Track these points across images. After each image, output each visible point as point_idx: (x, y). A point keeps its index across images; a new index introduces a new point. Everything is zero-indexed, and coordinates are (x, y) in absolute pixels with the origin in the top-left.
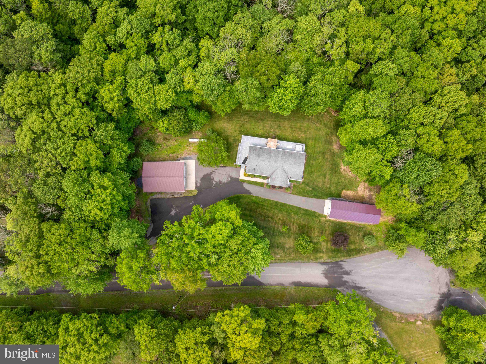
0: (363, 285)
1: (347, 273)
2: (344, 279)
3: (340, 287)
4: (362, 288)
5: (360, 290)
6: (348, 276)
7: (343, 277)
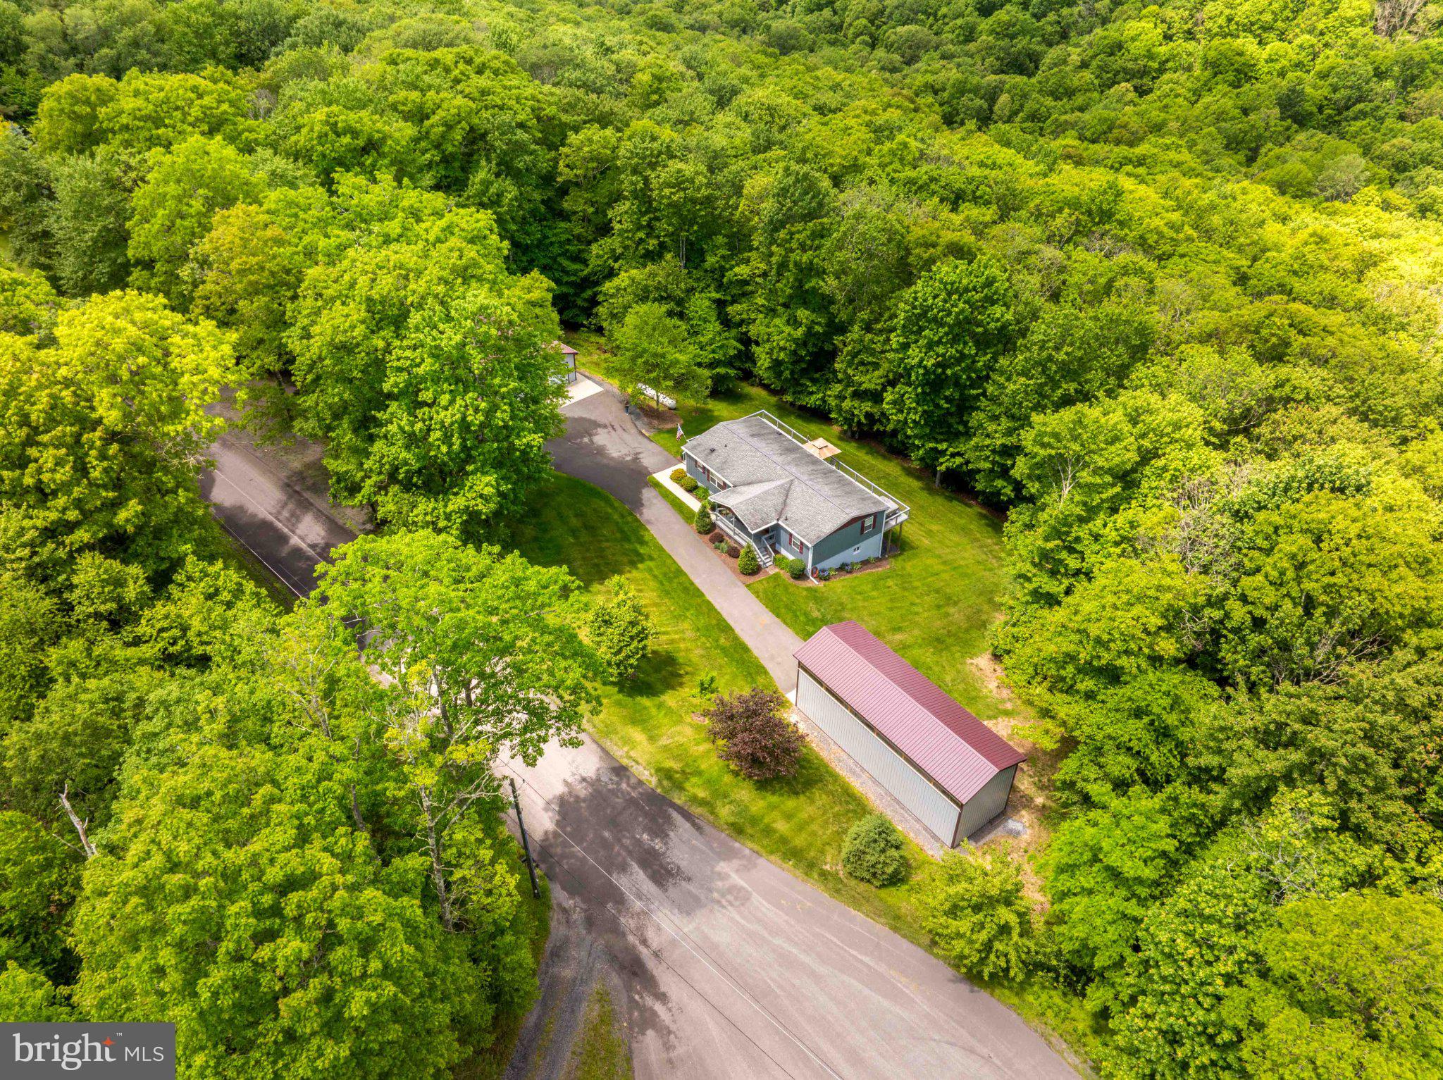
0: (667, 982)
1: (661, 873)
2: (622, 882)
3: (572, 893)
4: (650, 984)
5: (629, 989)
6: (648, 886)
7: (623, 868)
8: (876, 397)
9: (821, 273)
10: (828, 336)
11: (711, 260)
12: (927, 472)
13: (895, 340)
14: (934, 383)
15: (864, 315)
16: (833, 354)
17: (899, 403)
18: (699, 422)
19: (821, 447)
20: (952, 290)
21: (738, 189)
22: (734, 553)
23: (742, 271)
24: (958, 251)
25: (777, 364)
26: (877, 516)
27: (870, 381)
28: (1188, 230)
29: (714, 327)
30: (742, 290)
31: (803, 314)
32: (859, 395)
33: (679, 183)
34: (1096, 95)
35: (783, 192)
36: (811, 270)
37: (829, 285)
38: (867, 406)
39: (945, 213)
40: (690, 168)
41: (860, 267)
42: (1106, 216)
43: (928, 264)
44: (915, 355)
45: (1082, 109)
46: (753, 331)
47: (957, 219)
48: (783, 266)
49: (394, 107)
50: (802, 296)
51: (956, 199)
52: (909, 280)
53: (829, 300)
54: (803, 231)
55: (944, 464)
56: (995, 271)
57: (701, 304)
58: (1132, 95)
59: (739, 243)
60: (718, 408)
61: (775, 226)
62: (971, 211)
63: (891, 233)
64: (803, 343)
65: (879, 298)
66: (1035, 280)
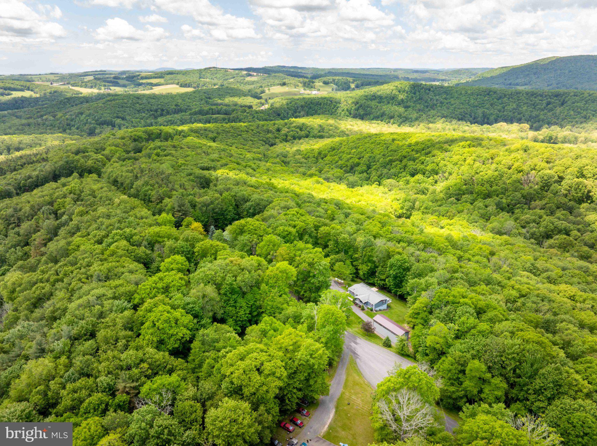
0: (359, 354)
4: (357, 354)
5: (354, 355)
6: (355, 345)
7: (351, 343)
8: (384, 280)
9: (373, 257)
10: (374, 268)
11: (350, 253)
12: (395, 295)
13: (388, 269)
14: (395, 277)
15: (381, 264)
16: (376, 272)
17: (389, 281)
18: (350, 286)
19: (375, 289)
20: (398, 260)
21: (355, 240)
22: (360, 307)
23: (356, 256)
24: (399, 253)
25: (364, 274)
26: (386, 300)
27: (383, 277)
28: (450, 247)
29: (351, 267)
30: (357, 259)
31: (369, 264)
32: (381, 280)
33: (344, 239)
34: (444, 201)
35: (365, 241)
36: (371, 256)
37: (375, 259)
38: (383, 282)
39: (397, 245)
40: (346, 236)
41: (380, 255)
42: (431, 244)
43: (393, 256)
44: (391, 272)
45: (440, 206)
46: (359, 268)
47: (399, 245)
48: (365, 255)
49: (289, 225)
50: (369, 261)
51: (399, 242)
52: (390, 258)
53: (374, 262)
54: (369, 249)
55: (398, 293)
56: (405, 257)
57: (348, 262)
58: (455, 201)
59: (356, 250)
60: (352, 283)
61: (364, 248)
62: (402, 244)
63: (386, 250)
64: (369, 270)
65: (385, 261)
66: (413, 258)
